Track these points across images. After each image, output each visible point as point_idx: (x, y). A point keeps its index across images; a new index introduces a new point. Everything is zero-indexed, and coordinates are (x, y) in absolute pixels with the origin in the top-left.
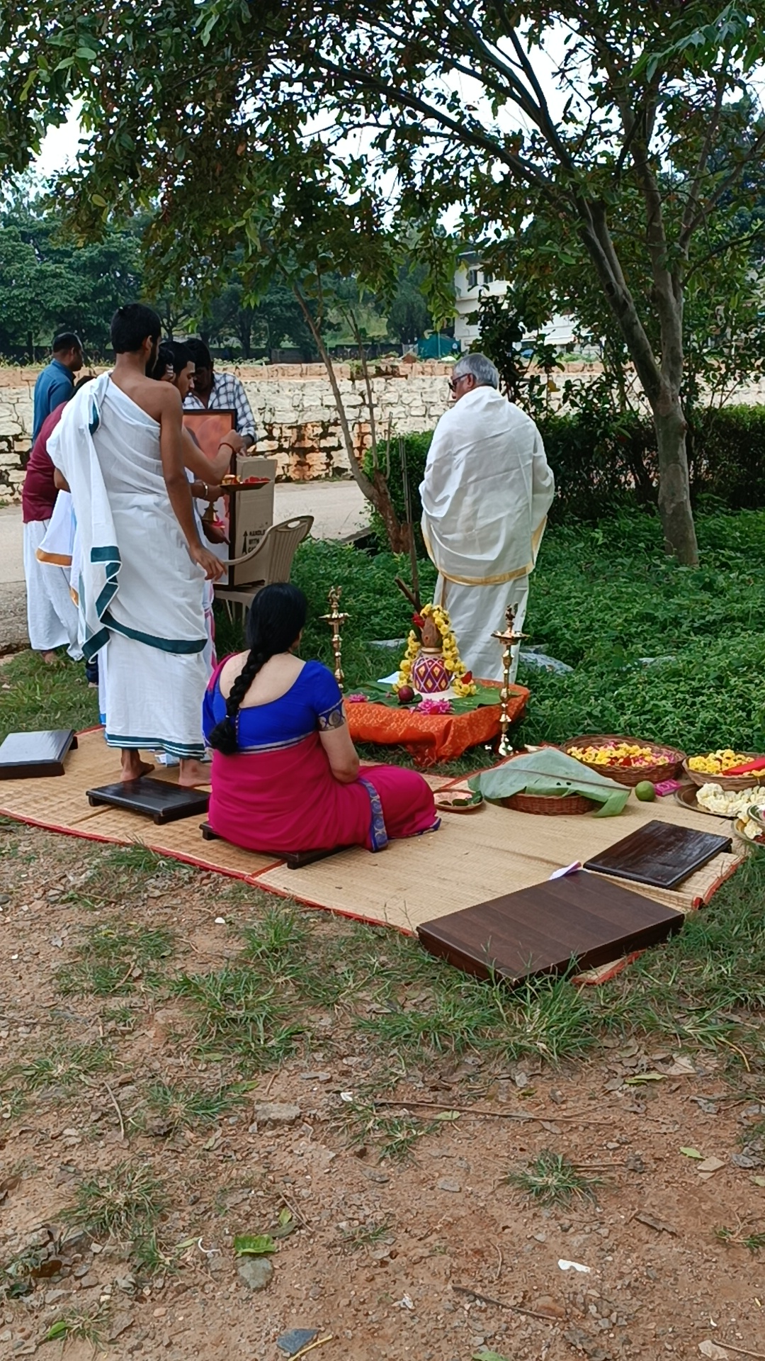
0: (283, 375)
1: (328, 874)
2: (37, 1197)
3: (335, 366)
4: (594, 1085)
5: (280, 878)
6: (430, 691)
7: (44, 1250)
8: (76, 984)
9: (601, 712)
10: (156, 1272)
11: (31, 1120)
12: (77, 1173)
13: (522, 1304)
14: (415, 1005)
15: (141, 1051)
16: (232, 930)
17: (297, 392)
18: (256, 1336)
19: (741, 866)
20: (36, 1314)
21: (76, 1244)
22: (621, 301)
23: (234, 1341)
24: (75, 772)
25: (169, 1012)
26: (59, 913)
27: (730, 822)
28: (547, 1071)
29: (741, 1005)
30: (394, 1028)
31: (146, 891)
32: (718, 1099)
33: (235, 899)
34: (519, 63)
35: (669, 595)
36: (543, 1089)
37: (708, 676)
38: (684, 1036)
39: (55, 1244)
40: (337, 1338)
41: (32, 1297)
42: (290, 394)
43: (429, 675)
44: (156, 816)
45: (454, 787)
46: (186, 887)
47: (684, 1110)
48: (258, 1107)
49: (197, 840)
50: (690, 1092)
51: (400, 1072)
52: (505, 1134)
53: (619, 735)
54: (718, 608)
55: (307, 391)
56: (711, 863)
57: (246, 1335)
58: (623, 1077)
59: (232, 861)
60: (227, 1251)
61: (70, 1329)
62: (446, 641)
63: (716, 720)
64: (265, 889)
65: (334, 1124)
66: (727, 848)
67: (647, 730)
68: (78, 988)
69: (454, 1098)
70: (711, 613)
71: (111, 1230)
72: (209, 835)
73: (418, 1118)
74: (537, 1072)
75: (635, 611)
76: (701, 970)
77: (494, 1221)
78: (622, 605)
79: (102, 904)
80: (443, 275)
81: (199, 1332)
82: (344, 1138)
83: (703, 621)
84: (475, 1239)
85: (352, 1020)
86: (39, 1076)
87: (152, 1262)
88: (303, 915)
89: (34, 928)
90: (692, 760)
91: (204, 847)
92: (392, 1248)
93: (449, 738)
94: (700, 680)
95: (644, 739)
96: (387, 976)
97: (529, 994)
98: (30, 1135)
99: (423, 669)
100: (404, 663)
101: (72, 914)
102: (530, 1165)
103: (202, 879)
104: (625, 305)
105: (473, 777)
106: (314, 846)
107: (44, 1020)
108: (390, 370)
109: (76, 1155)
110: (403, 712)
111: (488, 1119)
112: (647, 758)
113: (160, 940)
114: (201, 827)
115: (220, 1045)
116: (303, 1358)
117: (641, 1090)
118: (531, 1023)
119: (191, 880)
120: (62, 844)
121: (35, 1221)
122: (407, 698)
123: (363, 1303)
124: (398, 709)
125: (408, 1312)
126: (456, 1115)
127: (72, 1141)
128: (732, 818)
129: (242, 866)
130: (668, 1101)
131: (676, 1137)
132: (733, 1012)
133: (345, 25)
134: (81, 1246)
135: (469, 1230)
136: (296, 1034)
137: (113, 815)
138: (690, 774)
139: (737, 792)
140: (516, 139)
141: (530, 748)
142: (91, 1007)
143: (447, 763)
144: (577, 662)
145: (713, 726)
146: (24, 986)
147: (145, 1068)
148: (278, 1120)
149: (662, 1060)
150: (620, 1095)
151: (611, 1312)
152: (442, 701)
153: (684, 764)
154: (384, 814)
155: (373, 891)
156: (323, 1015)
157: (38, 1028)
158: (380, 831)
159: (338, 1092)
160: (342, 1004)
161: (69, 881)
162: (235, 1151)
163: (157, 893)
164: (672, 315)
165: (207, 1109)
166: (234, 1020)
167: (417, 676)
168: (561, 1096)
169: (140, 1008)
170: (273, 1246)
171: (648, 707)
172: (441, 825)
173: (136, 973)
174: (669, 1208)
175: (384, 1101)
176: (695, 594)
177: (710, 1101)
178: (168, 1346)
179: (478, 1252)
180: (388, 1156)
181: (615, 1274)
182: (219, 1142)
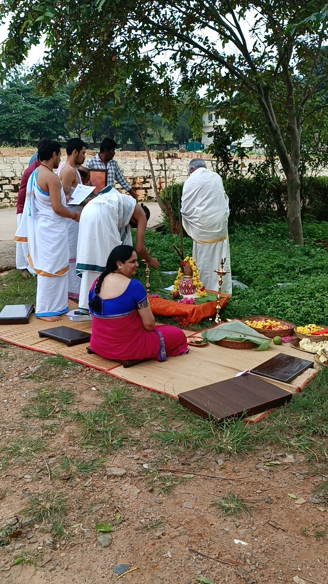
0: (128, 156)
1: (141, 371)
2: (12, 504)
3: (151, 153)
4: (251, 465)
5: (120, 372)
6: (187, 294)
7: (15, 526)
8: (31, 414)
9: (260, 306)
10: (62, 537)
11: (11, 471)
12: (30, 494)
13: (218, 558)
14: (176, 428)
15: (59, 443)
16: (99, 393)
17: (133, 163)
18: (104, 566)
19: (317, 374)
20: (10, 553)
21: (28, 524)
22: (275, 130)
23: (95, 568)
24: (34, 323)
25: (71, 427)
26: (25, 383)
27: (313, 355)
28: (232, 458)
29: (316, 434)
30: (167, 438)
31: (62, 375)
32: (304, 474)
33: (100, 380)
34: (235, 25)
35: (290, 257)
36: (230, 466)
37: (306, 292)
38: (291, 446)
39: (19, 524)
40: (139, 569)
41: (9, 546)
42: (131, 164)
43: (187, 287)
44: (68, 343)
45: (196, 335)
46: (79, 374)
47: (290, 478)
48: (107, 469)
49: (85, 354)
50: (293, 470)
51: (169, 457)
52: (213, 485)
53: (267, 316)
54: (311, 263)
55: (138, 163)
56: (304, 372)
57: (100, 566)
58: (264, 462)
59: (99, 363)
60: (93, 530)
61: (25, 560)
62: (194, 273)
63: (309, 311)
64: (113, 376)
65: (140, 478)
66: (312, 366)
67: (279, 314)
68: (32, 415)
69: (192, 469)
70: (308, 265)
71: (43, 519)
72: (90, 352)
73: (176, 476)
74: (227, 459)
75: (275, 263)
76: (299, 418)
77: (207, 522)
78: (270, 260)
79: (43, 380)
80: (198, 115)
81: (80, 563)
82: (144, 484)
83: (304, 269)
84: (199, 529)
85: (149, 433)
86: (15, 452)
87: (60, 533)
88: (129, 388)
89: (14, 388)
90: (298, 328)
91: (88, 357)
92: (163, 531)
93: (194, 315)
94: (302, 294)
95: (278, 318)
96: (164, 415)
97: (225, 426)
98: (10, 477)
99: (184, 285)
100: (176, 282)
101: (31, 383)
102: (223, 498)
103: (87, 371)
104: (276, 131)
105: (204, 332)
106: (135, 358)
107: (17, 428)
108: (174, 155)
109: (29, 486)
110: (175, 303)
111: (206, 478)
112: (279, 326)
113: (68, 396)
114: (87, 348)
115: (92, 442)
116: (124, 576)
117: (272, 468)
118: (225, 438)
119: (82, 371)
120: (27, 353)
121: (11, 514)
122: (176, 297)
123: (150, 554)
124: (172, 301)
125: (169, 559)
126: (192, 476)
127: (28, 480)
128: (314, 354)
129: (104, 366)
130: (284, 474)
131: (286, 489)
132: (312, 436)
133: (161, 6)
134: (30, 525)
135: (196, 525)
136: (125, 439)
137: (49, 342)
138: (297, 334)
139: (317, 343)
140: (232, 58)
141: (229, 320)
142: (37, 423)
143: (193, 325)
144: (250, 284)
145: (307, 314)
146: (9, 414)
147: (60, 451)
148: (116, 475)
149: (281, 456)
150: (263, 470)
151: (256, 562)
152: (192, 298)
153: (295, 329)
154: (165, 346)
155: (159, 379)
156: (137, 431)
157: (15, 431)
158: (163, 353)
159: (142, 464)
160: (145, 427)
161: (29, 369)
162: (97, 488)
163: (67, 376)
164: (296, 137)
165: (86, 469)
166: (98, 432)
167: (181, 287)
168: (238, 470)
169: (58, 425)
170: (112, 529)
171: (280, 305)
172: (190, 351)
173: (57, 410)
174: (282, 519)
175: (162, 469)
176: (302, 257)
177: (301, 474)
178: (66, 569)
179: (200, 535)
180: (163, 492)
181: (258, 546)
182: (91, 483)
